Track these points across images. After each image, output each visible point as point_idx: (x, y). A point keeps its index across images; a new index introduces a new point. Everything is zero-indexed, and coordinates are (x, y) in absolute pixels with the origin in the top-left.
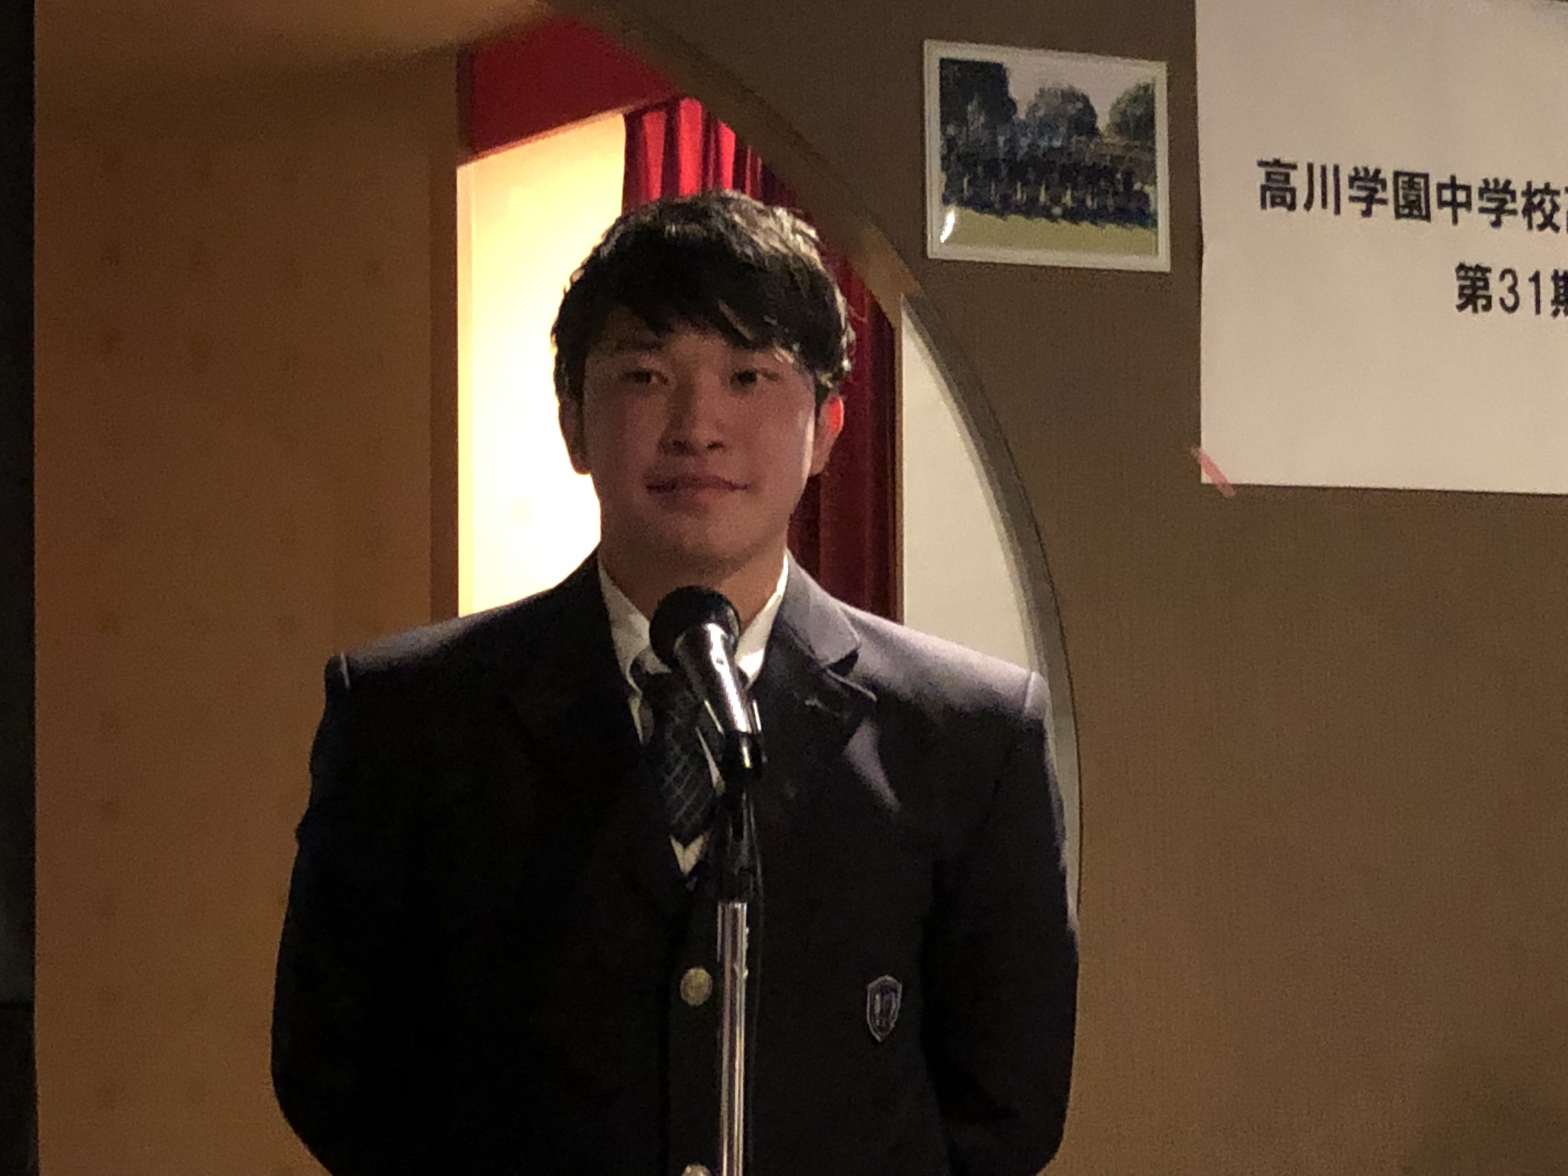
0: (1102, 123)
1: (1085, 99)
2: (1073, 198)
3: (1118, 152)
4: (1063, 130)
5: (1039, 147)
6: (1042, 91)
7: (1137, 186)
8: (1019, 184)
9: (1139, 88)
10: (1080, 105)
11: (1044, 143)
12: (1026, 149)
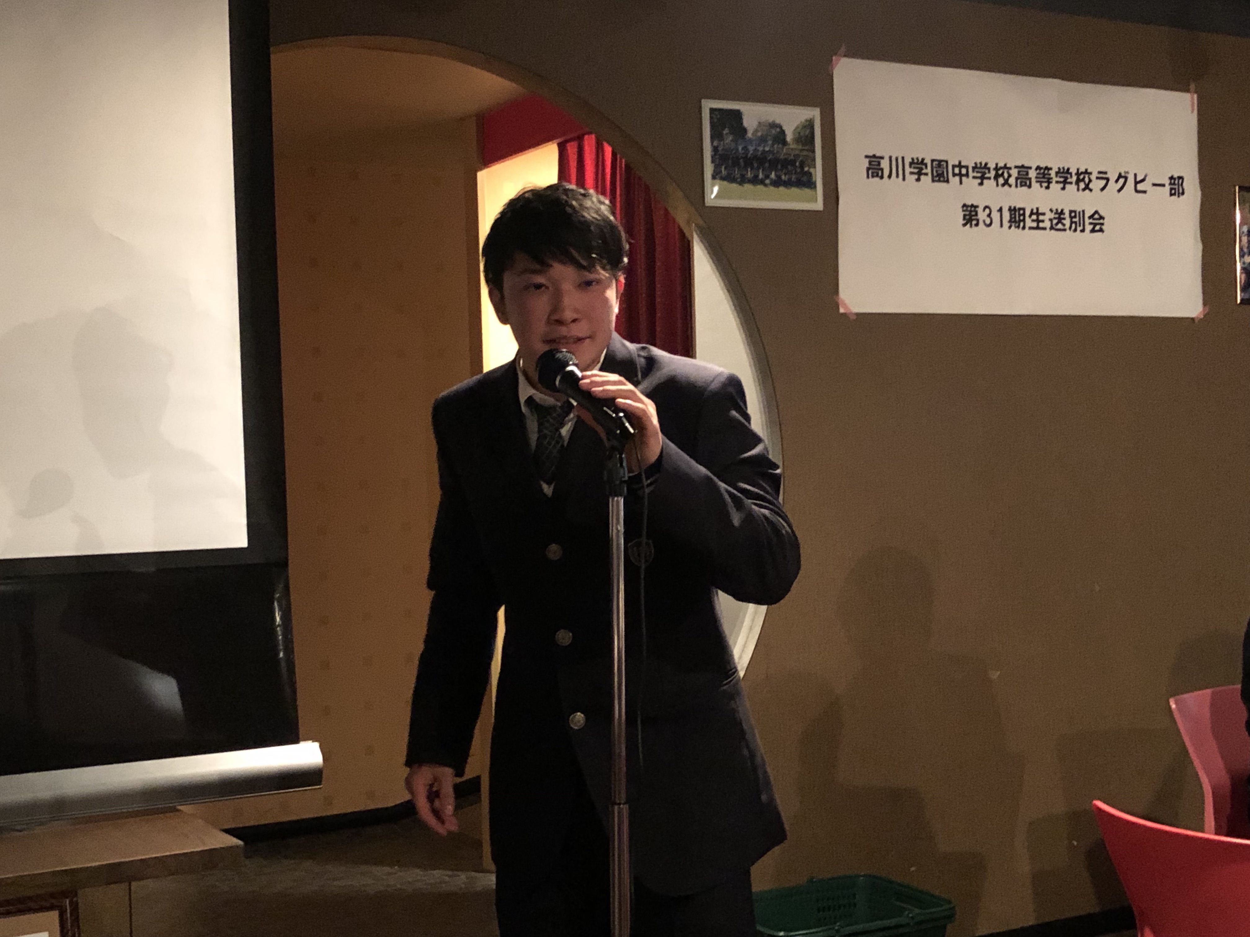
0: (789, 138)
1: (781, 127)
2: (776, 175)
3: (797, 152)
4: (770, 142)
5: (758, 150)
6: (759, 123)
7: (806, 169)
8: (749, 169)
9: (806, 121)
10: (778, 130)
11: (761, 149)
12: (751, 152)
